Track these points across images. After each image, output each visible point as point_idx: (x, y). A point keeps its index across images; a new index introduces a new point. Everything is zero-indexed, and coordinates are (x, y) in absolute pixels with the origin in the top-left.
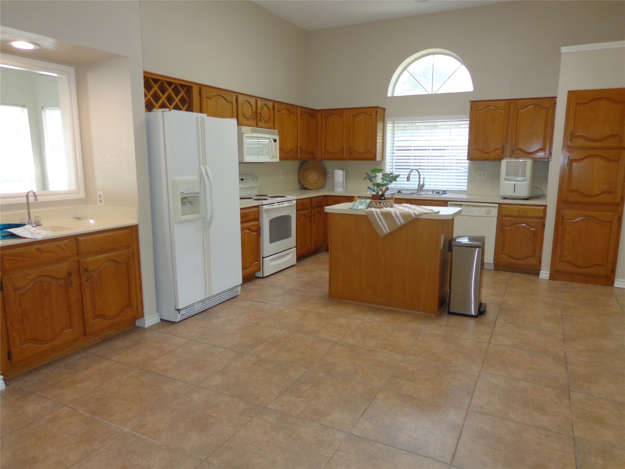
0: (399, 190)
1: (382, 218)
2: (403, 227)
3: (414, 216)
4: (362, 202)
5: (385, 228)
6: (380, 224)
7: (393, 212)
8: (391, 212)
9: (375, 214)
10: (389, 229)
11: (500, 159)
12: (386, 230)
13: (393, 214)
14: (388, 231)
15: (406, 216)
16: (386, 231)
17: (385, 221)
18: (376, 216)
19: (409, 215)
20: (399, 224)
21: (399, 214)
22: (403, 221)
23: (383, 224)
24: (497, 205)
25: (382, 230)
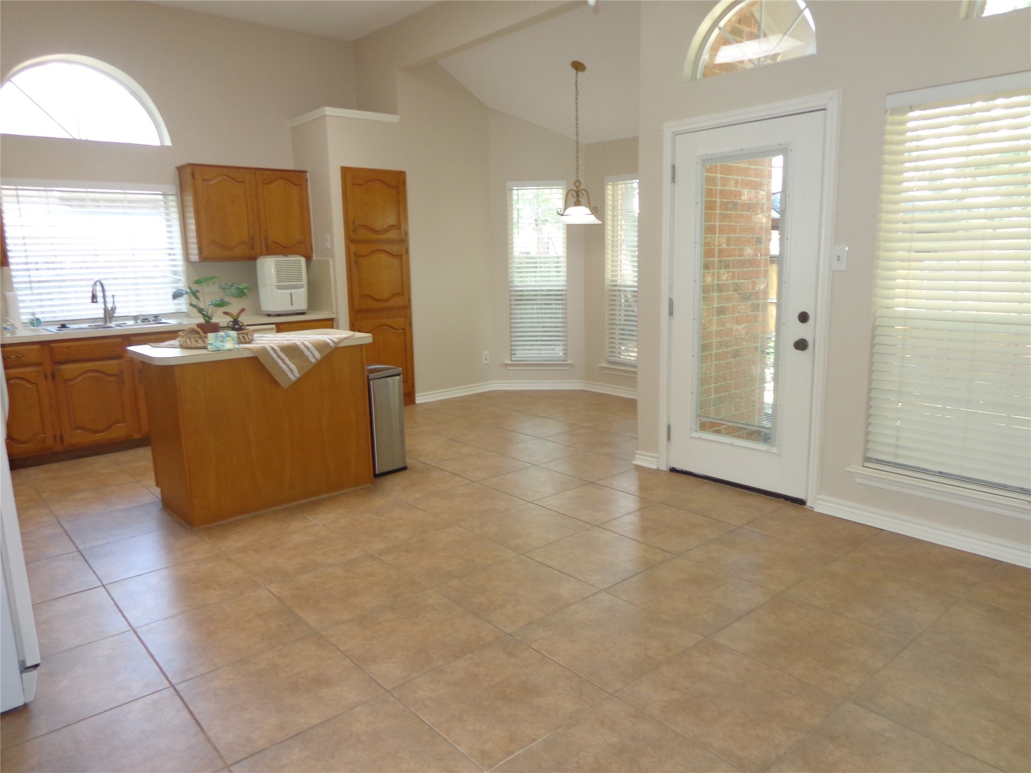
1: (283, 356)
2: (319, 363)
3: (332, 345)
4: (222, 336)
5: (291, 371)
6: (284, 367)
7: (299, 343)
8: (296, 344)
9: (271, 352)
10: (299, 373)
12: (293, 374)
13: (302, 347)
14: (298, 375)
15: (321, 346)
16: (295, 376)
17: (290, 360)
18: (274, 355)
19: (326, 345)
20: (313, 360)
21: (310, 346)
22: (318, 356)
23: (288, 366)
24: (274, 326)
25: (287, 375)
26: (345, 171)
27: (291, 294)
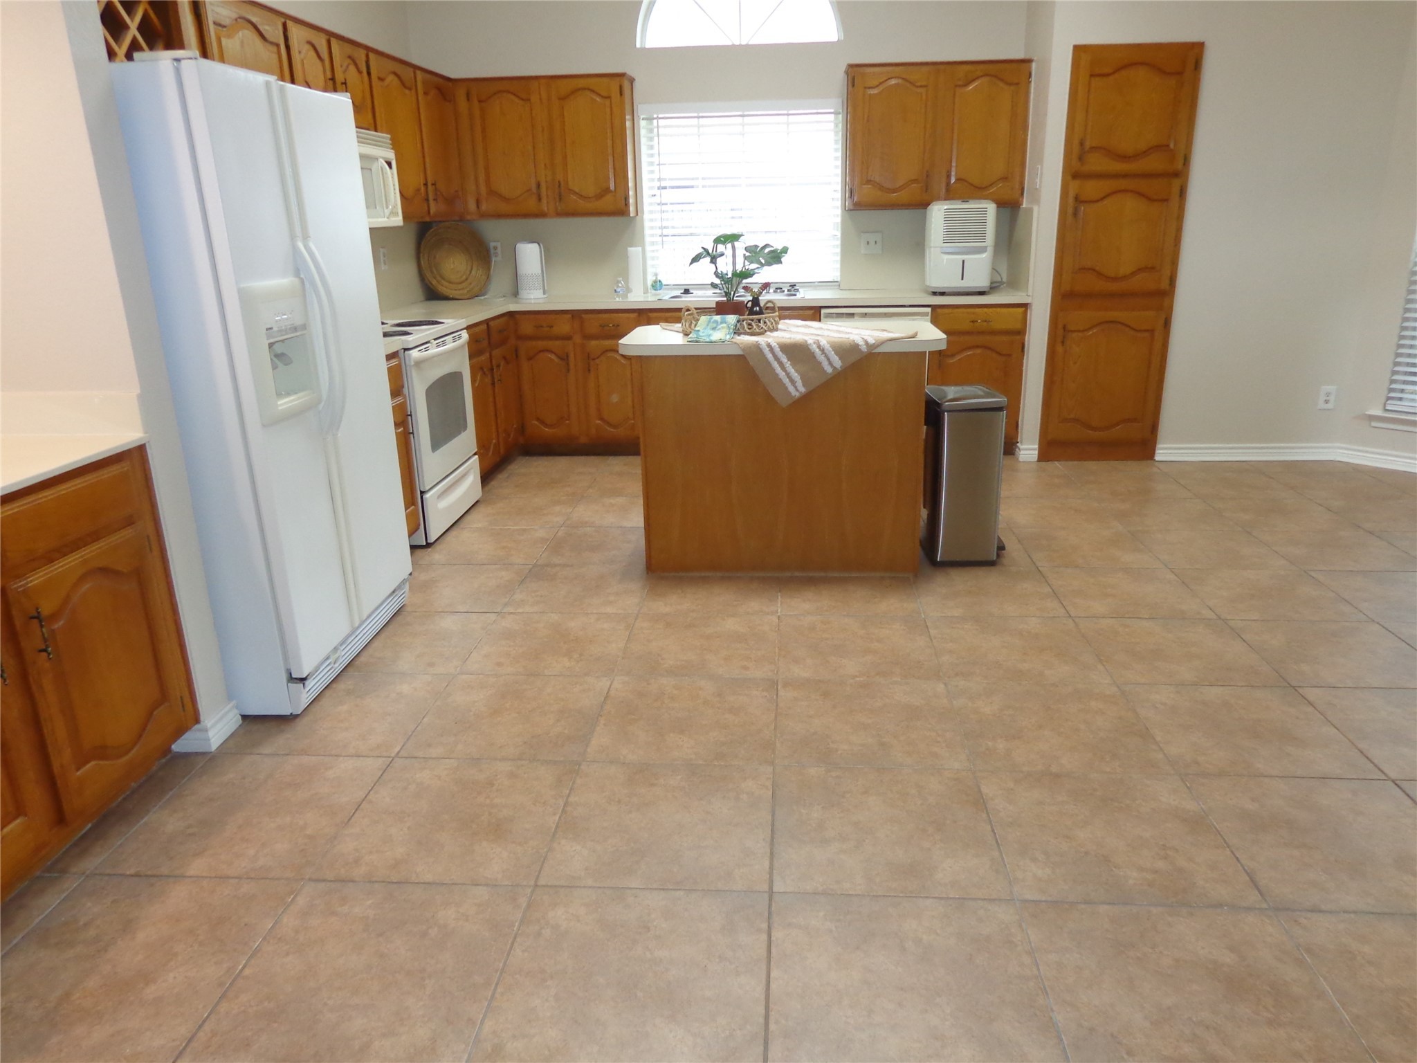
0: (687, 287)
1: (784, 359)
2: (839, 376)
3: (864, 348)
4: (716, 322)
5: (793, 382)
6: (782, 374)
7: (810, 341)
8: (806, 341)
9: (767, 351)
10: (804, 385)
11: (925, 205)
12: (796, 387)
13: (814, 348)
14: (802, 389)
15: (846, 350)
16: (797, 390)
17: (793, 365)
18: (770, 356)
19: (854, 347)
20: (829, 370)
21: (827, 347)
22: (838, 363)
23: (788, 375)
24: (929, 310)
25: (787, 388)
26: (1079, 50)
27: (963, 262)
